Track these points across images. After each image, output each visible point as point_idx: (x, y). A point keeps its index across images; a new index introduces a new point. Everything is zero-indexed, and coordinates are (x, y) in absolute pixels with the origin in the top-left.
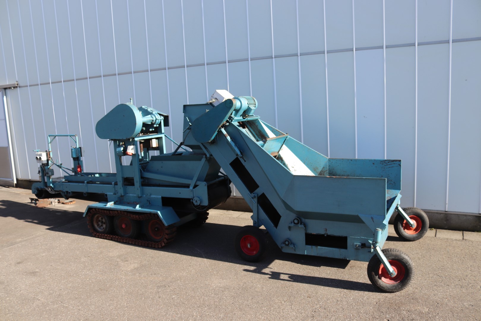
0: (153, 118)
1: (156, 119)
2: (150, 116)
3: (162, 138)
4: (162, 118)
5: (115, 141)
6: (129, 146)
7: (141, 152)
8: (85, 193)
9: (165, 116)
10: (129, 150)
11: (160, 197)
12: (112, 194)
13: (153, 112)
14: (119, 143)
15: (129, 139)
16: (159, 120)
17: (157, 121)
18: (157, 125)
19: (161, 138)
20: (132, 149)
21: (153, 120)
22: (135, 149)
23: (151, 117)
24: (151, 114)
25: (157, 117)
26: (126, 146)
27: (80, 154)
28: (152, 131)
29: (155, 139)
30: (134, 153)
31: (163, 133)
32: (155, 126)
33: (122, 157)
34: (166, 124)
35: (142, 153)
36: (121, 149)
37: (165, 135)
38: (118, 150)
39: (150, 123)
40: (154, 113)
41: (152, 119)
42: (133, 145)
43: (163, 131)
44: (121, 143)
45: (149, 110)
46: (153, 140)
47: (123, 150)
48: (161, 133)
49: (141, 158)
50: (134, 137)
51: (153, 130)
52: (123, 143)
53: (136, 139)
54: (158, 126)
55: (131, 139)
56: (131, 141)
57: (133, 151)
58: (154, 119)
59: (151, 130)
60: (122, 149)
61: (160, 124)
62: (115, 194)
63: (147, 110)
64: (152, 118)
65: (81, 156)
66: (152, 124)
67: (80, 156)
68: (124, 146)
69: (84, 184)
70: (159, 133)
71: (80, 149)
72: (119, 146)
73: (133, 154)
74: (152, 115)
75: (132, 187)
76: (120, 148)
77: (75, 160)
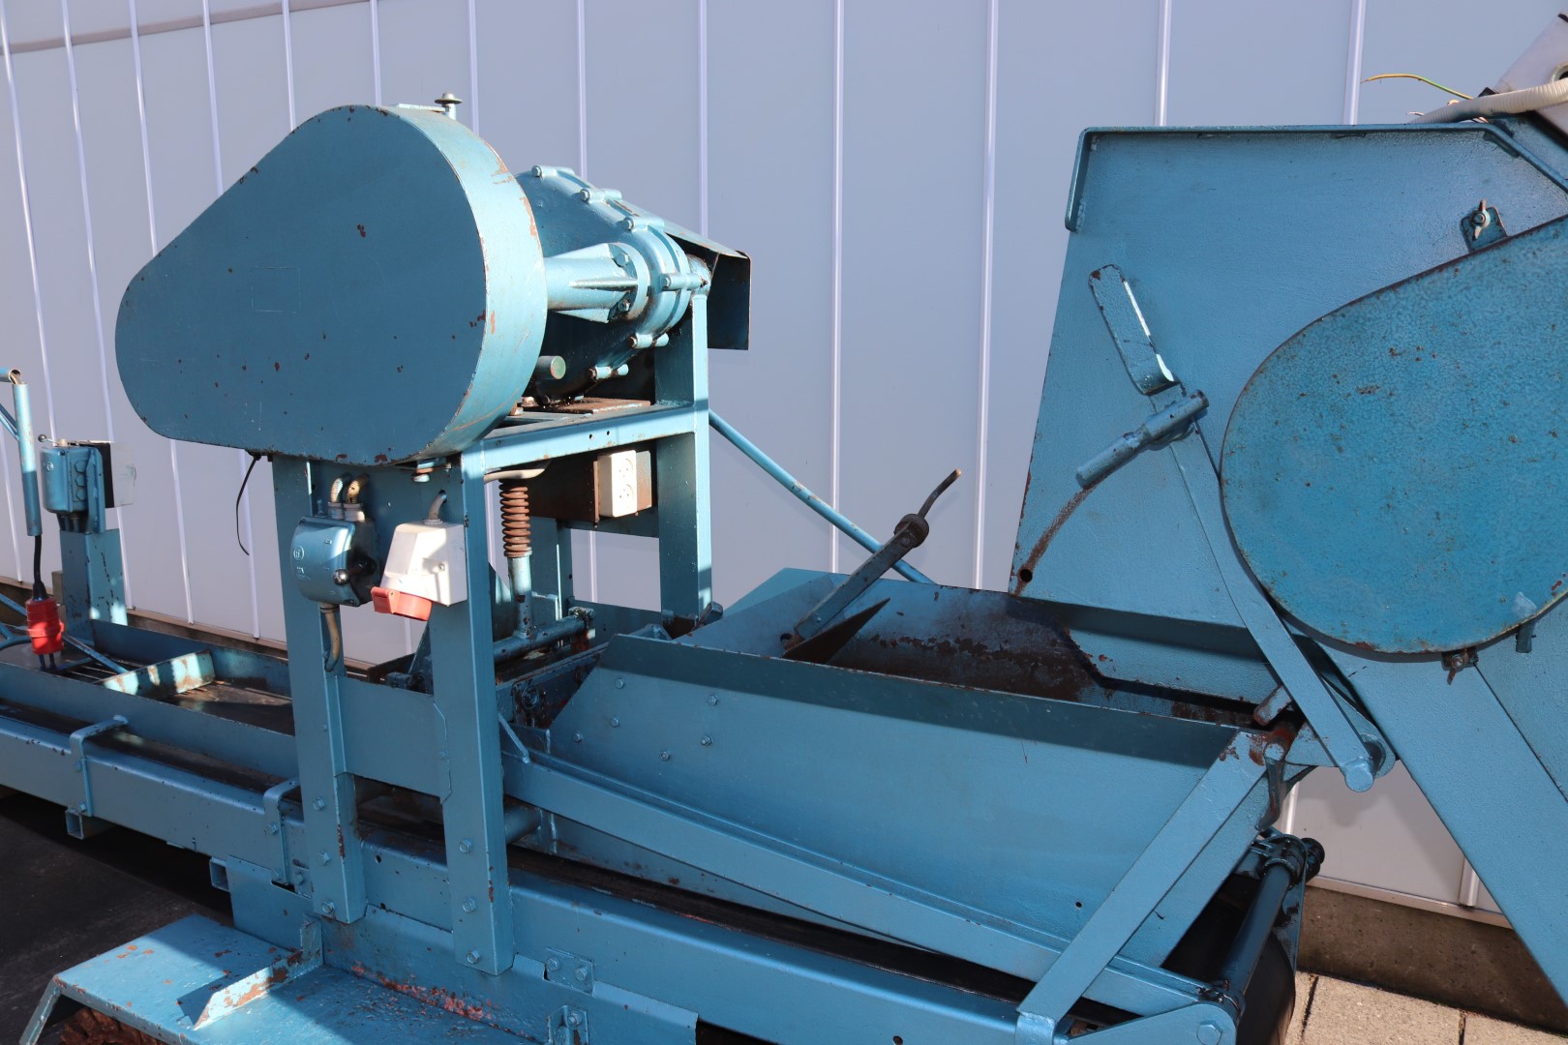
0: (630, 269)
1: (660, 285)
2: (602, 250)
3: (685, 439)
4: (701, 273)
5: (285, 464)
6: (402, 529)
7: (509, 554)
8: (75, 818)
9: (723, 257)
10: (403, 569)
11: (689, 1020)
12: (266, 876)
13: (636, 221)
14: (321, 489)
15: (410, 466)
16: (678, 290)
17: (666, 299)
18: (657, 334)
19: (681, 442)
20: (429, 563)
21: (631, 291)
22: (461, 556)
23: (618, 261)
24: (615, 232)
25: (665, 265)
26: (382, 512)
27: (97, 492)
28: (614, 379)
29: (633, 453)
30: (446, 601)
31: (703, 405)
32: (643, 340)
33: (345, 610)
34: (729, 328)
35: (523, 566)
36: (328, 546)
37: (712, 423)
38: (306, 540)
39: (601, 316)
40: (641, 225)
41: (619, 277)
42: (446, 517)
43: (701, 389)
44: (338, 486)
45: (599, 199)
46: (615, 457)
47: (355, 556)
48: (687, 402)
49: (508, 595)
50: (459, 448)
51: (623, 370)
52: (355, 488)
53: (475, 464)
54: (664, 339)
55: (426, 467)
56: (424, 479)
57: (444, 576)
58: (643, 280)
59: (603, 371)
60: (341, 542)
61: (681, 330)
62: (291, 888)
63: (581, 199)
64: (622, 272)
65: (110, 503)
66: (622, 323)
67: (102, 502)
68: (361, 516)
69: (67, 751)
70: (670, 404)
71: (97, 459)
72: (321, 514)
73: (436, 606)
74: (619, 244)
75: (423, 863)
76: (320, 535)
77: (72, 529)
